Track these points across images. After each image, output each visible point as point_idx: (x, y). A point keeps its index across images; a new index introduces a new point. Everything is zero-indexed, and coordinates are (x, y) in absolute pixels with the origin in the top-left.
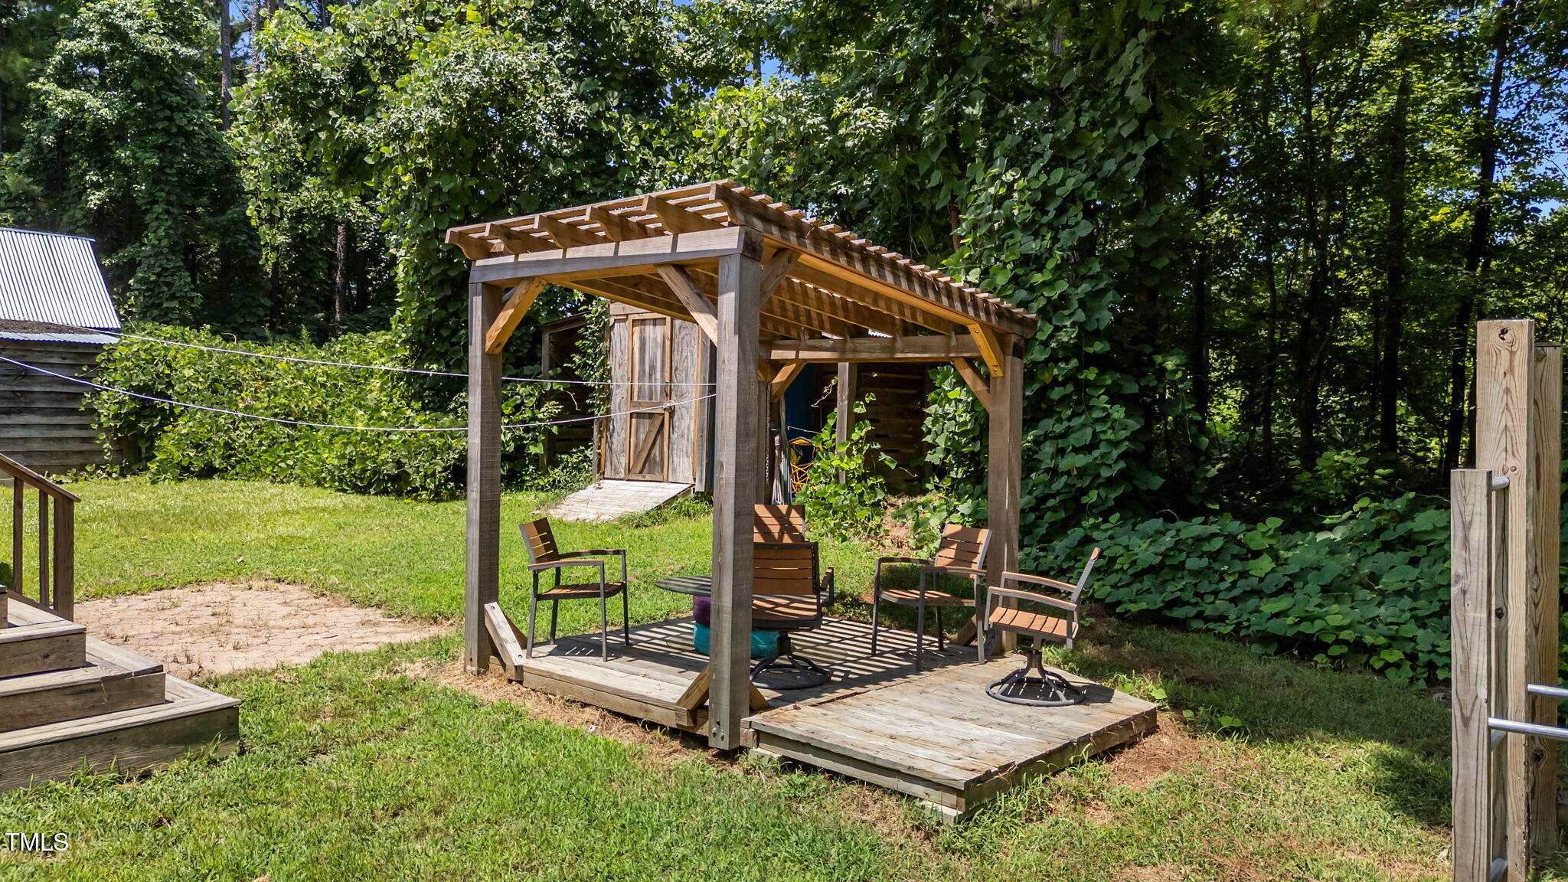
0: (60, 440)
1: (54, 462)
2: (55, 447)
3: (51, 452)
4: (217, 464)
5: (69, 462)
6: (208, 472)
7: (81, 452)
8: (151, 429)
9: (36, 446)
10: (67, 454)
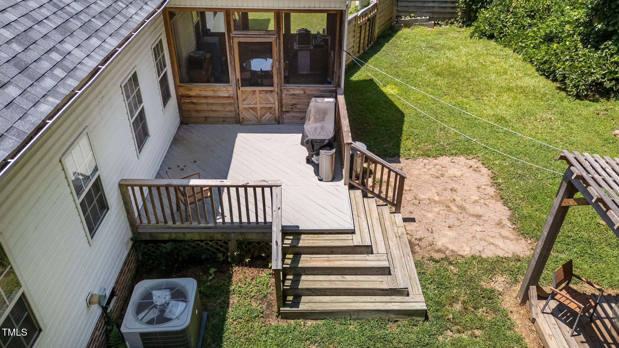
0: (445, 7)
1: (441, 16)
2: (442, 10)
3: (440, 12)
4: (495, 35)
5: (446, 16)
6: (491, 37)
7: (451, 13)
8: (477, 8)
9: (436, 10)
10: (446, 13)
